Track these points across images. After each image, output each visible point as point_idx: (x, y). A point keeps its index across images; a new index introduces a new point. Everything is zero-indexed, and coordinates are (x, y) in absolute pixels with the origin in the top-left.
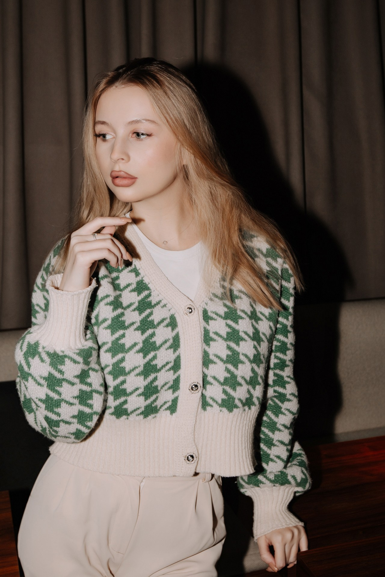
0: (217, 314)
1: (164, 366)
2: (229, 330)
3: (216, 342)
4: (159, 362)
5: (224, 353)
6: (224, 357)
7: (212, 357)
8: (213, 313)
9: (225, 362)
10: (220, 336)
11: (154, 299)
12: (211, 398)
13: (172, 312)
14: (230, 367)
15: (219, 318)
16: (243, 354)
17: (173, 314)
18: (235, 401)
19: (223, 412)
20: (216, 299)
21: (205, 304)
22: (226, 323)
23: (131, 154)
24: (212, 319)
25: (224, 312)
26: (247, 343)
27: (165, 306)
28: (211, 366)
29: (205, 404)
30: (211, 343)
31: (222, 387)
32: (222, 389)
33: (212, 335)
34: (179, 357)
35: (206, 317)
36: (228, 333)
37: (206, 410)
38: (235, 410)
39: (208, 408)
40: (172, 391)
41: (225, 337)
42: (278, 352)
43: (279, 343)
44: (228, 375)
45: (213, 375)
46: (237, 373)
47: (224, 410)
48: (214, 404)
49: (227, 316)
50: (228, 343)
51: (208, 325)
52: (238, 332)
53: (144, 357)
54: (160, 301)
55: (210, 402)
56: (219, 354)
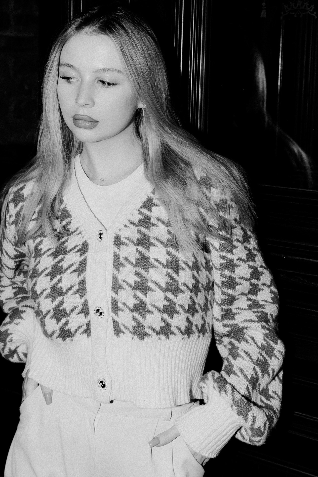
0: (129, 240)
1: (70, 289)
2: (139, 256)
3: (125, 267)
4: (64, 286)
5: (132, 279)
6: (132, 283)
7: (121, 283)
8: (126, 238)
9: (134, 288)
10: (129, 262)
11: (72, 227)
12: (123, 325)
13: (85, 239)
14: (138, 293)
15: (131, 244)
16: (151, 281)
17: (85, 241)
18: (146, 329)
19: (135, 339)
20: (132, 226)
21: (118, 230)
22: (137, 249)
23: (97, 100)
24: (124, 244)
25: (137, 238)
26: (158, 270)
27: (80, 233)
28: (120, 292)
29: (117, 330)
30: (121, 268)
31: (132, 314)
32: (132, 316)
33: (122, 260)
34: (84, 281)
35: (118, 242)
36: (137, 259)
37: (119, 337)
38: (146, 338)
39: (121, 335)
40: (84, 315)
41: (134, 263)
42: (225, 288)
43: (226, 279)
44: (137, 302)
45: (123, 301)
46: (146, 301)
47: (136, 337)
48: (126, 331)
49: (139, 243)
50: (137, 269)
51: (120, 250)
52: (148, 258)
53: (51, 279)
54: (77, 229)
55: (123, 328)
56: (128, 280)
